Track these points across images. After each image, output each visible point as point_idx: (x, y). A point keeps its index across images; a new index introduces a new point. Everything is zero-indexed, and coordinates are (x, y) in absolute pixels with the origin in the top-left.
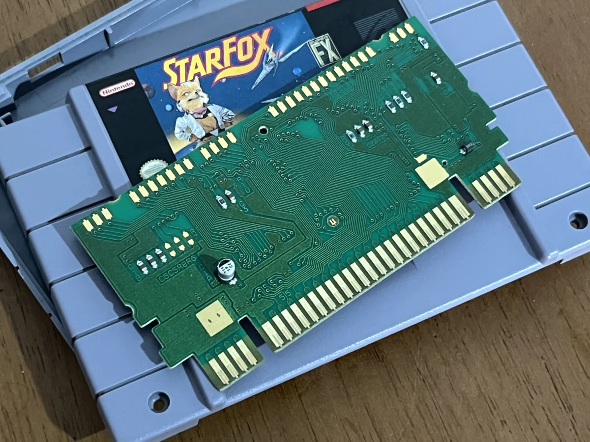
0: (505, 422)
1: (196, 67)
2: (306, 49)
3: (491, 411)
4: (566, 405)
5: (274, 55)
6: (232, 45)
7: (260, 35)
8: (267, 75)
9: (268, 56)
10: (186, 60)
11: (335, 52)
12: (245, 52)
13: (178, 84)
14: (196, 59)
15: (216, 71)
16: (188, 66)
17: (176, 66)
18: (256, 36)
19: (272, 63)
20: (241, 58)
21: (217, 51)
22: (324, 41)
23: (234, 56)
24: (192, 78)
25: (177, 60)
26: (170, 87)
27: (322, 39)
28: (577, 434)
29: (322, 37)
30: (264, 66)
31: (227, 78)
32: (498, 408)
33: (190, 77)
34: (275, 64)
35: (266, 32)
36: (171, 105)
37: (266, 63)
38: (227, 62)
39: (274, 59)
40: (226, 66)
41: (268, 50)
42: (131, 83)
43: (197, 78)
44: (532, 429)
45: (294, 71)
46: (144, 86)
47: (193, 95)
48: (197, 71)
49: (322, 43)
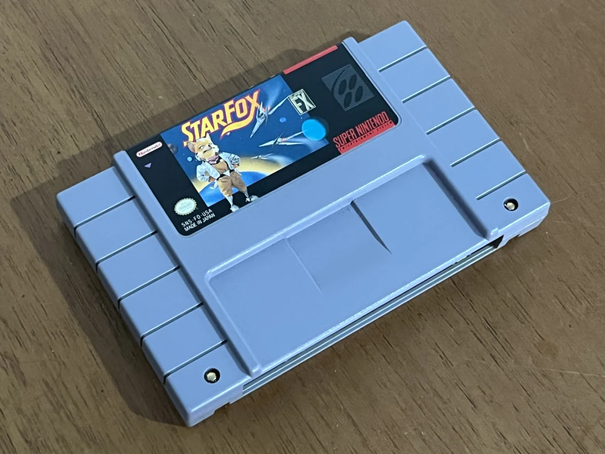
1: (207, 127)
2: (288, 102)
5: (264, 110)
6: (231, 107)
7: (252, 96)
8: (261, 126)
9: (259, 112)
10: (198, 122)
11: (310, 102)
12: (242, 111)
13: (195, 141)
14: (205, 120)
15: (222, 128)
16: (200, 127)
17: (191, 128)
18: (248, 98)
19: (263, 116)
20: (239, 115)
21: (220, 112)
22: (301, 95)
23: (233, 115)
24: (204, 135)
25: (191, 123)
26: (189, 144)
27: (299, 94)
29: (298, 92)
30: (258, 119)
31: (231, 132)
33: (203, 134)
34: (266, 117)
35: (256, 94)
36: (191, 157)
37: (259, 117)
38: (229, 120)
39: (264, 113)
40: (228, 123)
41: (259, 108)
42: (159, 145)
43: (208, 134)
45: (280, 120)
46: (169, 145)
47: (206, 148)
48: (207, 129)
49: (299, 96)
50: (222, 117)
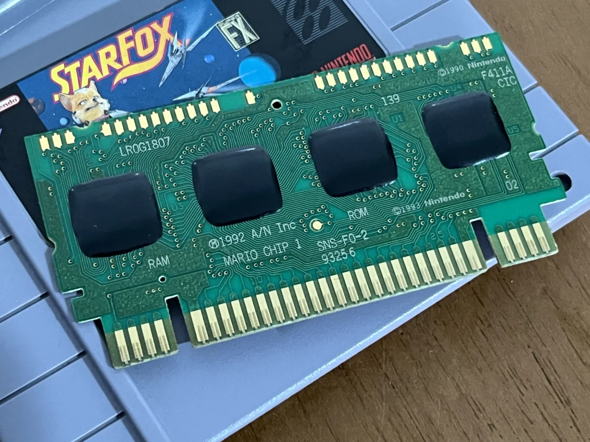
0: (494, 426)
1: (90, 70)
2: (216, 32)
3: (475, 414)
4: (562, 399)
5: (179, 44)
6: (128, 39)
7: (160, 23)
8: (176, 68)
9: (172, 46)
10: (77, 64)
11: (251, 31)
12: (145, 46)
13: (71, 92)
14: (88, 61)
15: (114, 72)
16: (79, 71)
17: (66, 72)
18: (155, 26)
19: (179, 53)
20: (141, 52)
21: (111, 48)
22: (236, 20)
23: (132, 52)
24: (87, 84)
25: (66, 66)
26: (62, 98)
27: (233, 19)
28: (579, 431)
29: (232, 17)
30: (170, 58)
31: (129, 78)
32: (484, 409)
33: (85, 82)
34: (183, 54)
35: (167, 20)
36: (67, 118)
37: (172, 54)
38: (126, 59)
39: (180, 49)
40: (125, 64)
41: (171, 41)
42: (14, 100)
43: (92, 83)
44: (526, 431)
45: (206, 60)
46: (31, 101)
47: (90, 103)
48: (91, 75)
49: (233, 23)
50: (114, 55)
